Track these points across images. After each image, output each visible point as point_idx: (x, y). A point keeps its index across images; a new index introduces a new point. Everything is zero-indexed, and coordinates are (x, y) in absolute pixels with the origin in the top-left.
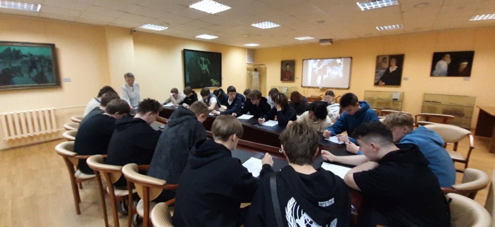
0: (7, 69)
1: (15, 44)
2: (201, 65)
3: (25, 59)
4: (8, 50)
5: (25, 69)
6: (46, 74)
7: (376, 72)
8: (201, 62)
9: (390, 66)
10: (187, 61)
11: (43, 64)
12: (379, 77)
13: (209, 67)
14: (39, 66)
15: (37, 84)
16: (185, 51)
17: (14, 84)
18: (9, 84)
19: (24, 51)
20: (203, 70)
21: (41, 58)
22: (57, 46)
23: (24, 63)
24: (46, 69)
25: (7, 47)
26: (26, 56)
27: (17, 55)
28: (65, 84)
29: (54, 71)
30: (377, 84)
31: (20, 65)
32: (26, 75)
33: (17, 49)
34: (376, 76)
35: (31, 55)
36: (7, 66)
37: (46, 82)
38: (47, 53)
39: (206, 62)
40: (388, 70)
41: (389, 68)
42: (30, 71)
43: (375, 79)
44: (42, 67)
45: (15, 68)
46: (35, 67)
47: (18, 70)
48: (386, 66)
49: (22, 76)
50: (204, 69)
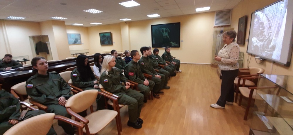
2: (163, 33)
13: (169, 34)
14: (109, 39)
16: (152, 26)
17: (105, 44)
20: (164, 36)
22: (111, 32)
23: (106, 38)
25: (103, 34)
27: (105, 36)
28: (114, 44)
32: (107, 42)
33: (105, 34)
35: (107, 36)
38: (110, 35)
39: (166, 31)
50: (165, 35)
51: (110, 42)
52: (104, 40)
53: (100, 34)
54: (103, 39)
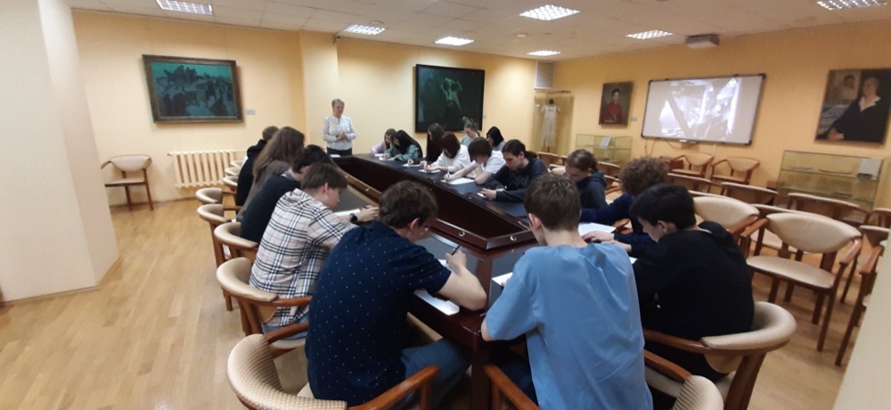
0: (180, 95)
1: (189, 61)
2: (446, 92)
3: (201, 81)
4: (180, 69)
5: (201, 94)
6: (226, 102)
7: (824, 110)
8: (446, 87)
9: (861, 94)
10: (422, 83)
11: (222, 89)
12: (831, 122)
13: (459, 95)
15: (214, 117)
16: (418, 68)
17: (190, 115)
18: (182, 114)
19: (200, 71)
20: (449, 100)
21: (220, 80)
22: (238, 64)
24: (225, 96)
26: (201, 78)
28: (248, 118)
29: (234, 99)
30: (822, 137)
31: (195, 90)
34: (821, 118)
36: (180, 91)
37: (226, 113)
38: (226, 73)
39: (454, 88)
40: (856, 104)
41: (858, 100)
42: (208, 98)
43: (820, 126)
44: (221, 92)
45: (190, 93)
46: (213, 93)
47: (192, 97)
48: (851, 95)
49: (197, 104)
50: (450, 98)
51: (229, 106)
52: (178, 98)
53: (148, 60)
54: (173, 93)
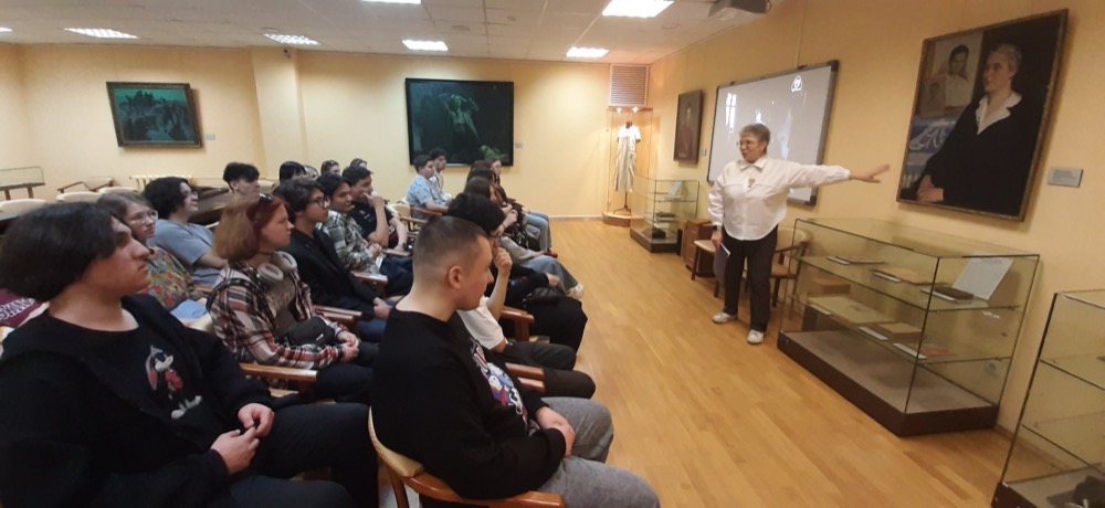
0: (141, 119)
1: (146, 86)
2: (453, 114)
3: (158, 106)
4: (139, 94)
5: (159, 119)
6: (183, 127)
7: (914, 132)
8: (453, 106)
9: (980, 92)
10: (416, 103)
11: (179, 114)
12: (923, 159)
13: (473, 116)
14: (174, 117)
15: (172, 141)
16: (409, 82)
17: (150, 139)
18: (144, 138)
19: (157, 94)
20: (459, 125)
21: (175, 104)
22: (192, 86)
23: (157, 110)
24: (182, 121)
25: (137, 90)
26: (159, 103)
27: (149, 100)
28: (208, 143)
29: (193, 124)
30: (908, 195)
31: (154, 115)
32: (161, 129)
33: (149, 92)
35: (164, 100)
36: (141, 116)
37: (184, 138)
38: (181, 97)
39: (464, 107)
42: (165, 122)
44: (178, 117)
45: (148, 118)
46: (171, 118)
47: (151, 122)
49: (158, 130)
50: (460, 121)
51: (187, 132)
52: (139, 122)
53: (111, 86)
54: (134, 118)
